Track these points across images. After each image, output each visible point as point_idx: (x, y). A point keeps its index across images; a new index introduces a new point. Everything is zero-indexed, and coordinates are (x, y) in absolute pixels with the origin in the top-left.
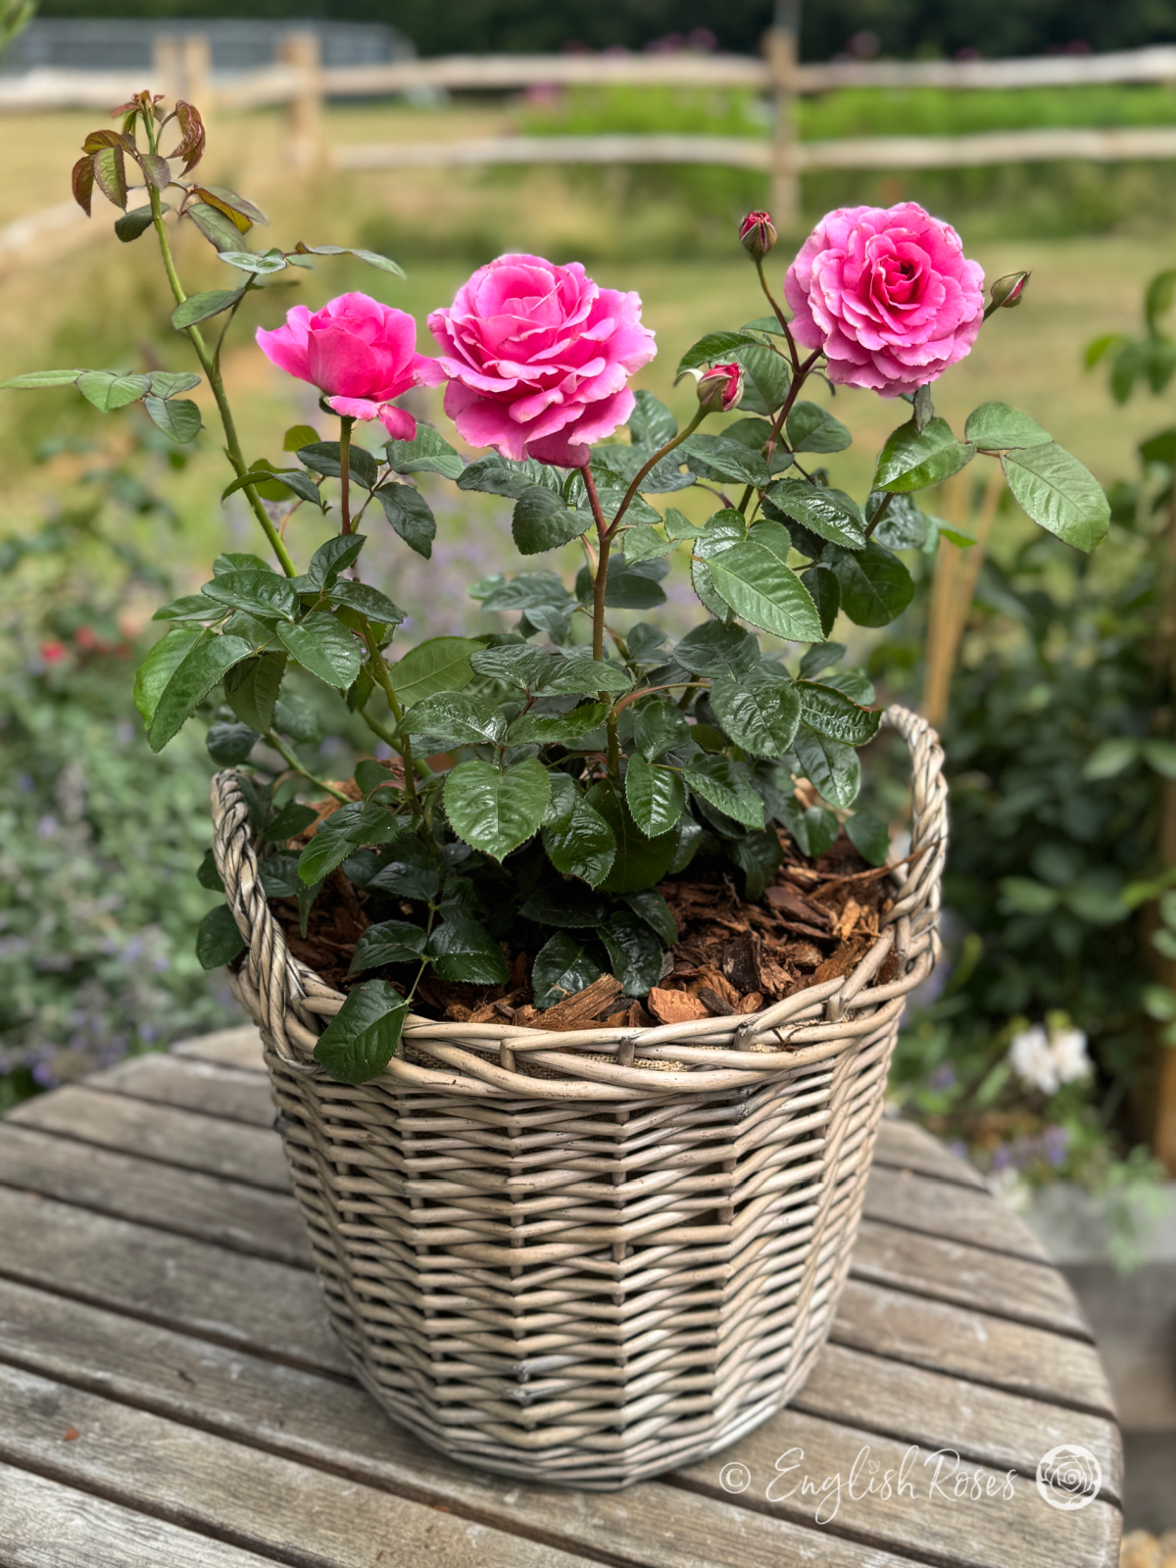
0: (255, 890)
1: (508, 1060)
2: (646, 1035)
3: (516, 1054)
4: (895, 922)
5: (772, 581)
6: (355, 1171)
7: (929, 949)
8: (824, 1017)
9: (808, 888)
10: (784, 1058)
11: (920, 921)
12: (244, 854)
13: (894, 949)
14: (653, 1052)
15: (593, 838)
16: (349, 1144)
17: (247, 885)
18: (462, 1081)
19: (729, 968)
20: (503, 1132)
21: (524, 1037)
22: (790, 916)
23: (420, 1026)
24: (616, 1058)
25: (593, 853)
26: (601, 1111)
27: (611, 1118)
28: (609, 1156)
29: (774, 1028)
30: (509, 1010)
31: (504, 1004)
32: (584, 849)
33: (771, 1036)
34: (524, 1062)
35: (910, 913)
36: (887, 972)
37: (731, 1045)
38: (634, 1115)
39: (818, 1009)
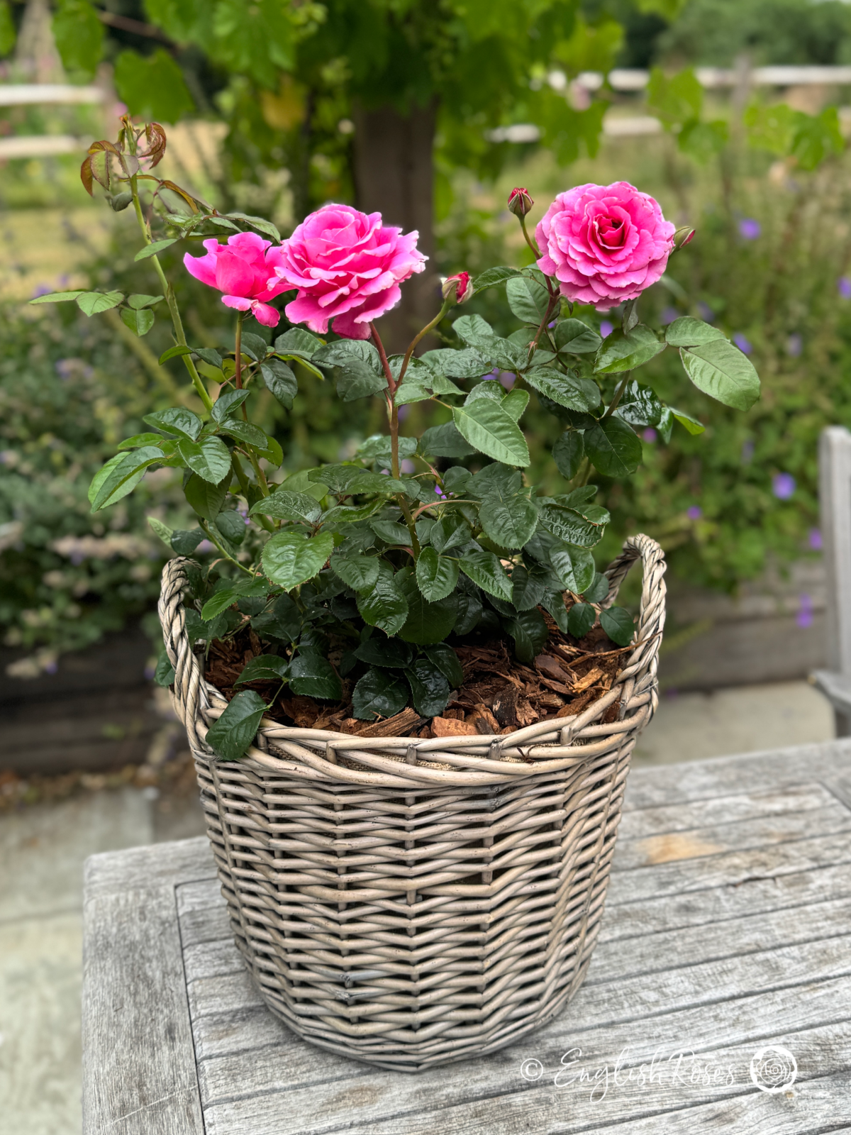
0: (182, 634)
1: (331, 755)
2: (425, 743)
3: (337, 751)
4: (624, 682)
5: (497, 424)
6: (242, 832)
7: (649, 703)
8: (558, 741)
9: (569, 658)
10: (524, 767)
11: (643, 682)
12: (177, 610)
13: (619, 699)
14: (431, 756)
15: (392, 604)
16: (238, 812)
17: (176, 630)
18: (301, 768)
19: (496, 707)
20: (330, 807)
21: (343, 740)
22: (548, 675)
23: (275, 729)
24: (404, 758)
25: (392, 613)
26: (395, 795)
27: (401, 801)
28: (402, 828)
29: (518, 745)
30: (338, 721)
31: (337, 717)
32: (387, 610)
33: (515, 751)
34: (340, 757)
35: (636, 676)
36: (610, 715)
37: (487, 755)
38: (419, 800)
39: (554, 735)
